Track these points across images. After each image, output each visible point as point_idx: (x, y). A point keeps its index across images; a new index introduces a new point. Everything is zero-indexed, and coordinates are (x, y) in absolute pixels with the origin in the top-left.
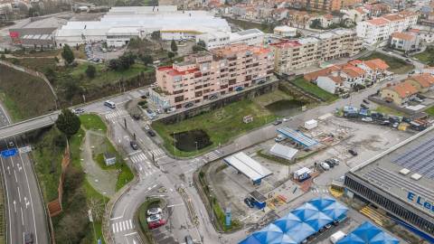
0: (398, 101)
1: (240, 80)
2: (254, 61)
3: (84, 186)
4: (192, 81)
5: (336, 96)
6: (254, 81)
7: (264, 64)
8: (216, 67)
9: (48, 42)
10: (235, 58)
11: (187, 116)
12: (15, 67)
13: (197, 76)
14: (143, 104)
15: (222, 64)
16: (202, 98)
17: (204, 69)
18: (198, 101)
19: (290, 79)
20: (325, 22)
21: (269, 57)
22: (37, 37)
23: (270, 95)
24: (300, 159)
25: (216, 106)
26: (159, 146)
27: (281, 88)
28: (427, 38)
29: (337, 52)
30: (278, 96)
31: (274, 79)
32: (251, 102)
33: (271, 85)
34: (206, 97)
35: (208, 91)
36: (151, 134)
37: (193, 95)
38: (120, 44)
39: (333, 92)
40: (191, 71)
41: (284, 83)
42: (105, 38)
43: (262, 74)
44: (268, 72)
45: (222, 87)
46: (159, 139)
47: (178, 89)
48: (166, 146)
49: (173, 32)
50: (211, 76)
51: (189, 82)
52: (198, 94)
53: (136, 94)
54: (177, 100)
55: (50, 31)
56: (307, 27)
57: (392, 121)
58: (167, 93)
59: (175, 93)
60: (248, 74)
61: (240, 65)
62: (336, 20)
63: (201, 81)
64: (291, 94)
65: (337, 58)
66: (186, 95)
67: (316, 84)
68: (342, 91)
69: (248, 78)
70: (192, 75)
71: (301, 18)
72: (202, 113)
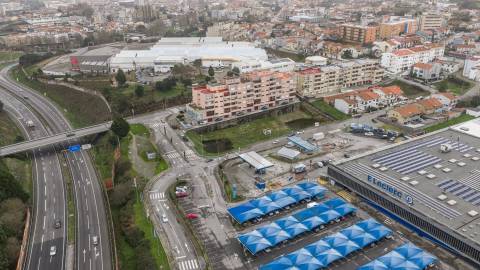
0: (401, 121)
1: (265, 101)
2: (278, 84)
3: (130, 171)
4: (222, 99)
5: (349, 116)
6: (277, 102)
7: (286, 87)
8: (243, 88)
9: (104, 68)
10: (260, 81)
11: (216, 128)
12: (77, 88)
13: (225, 95)
14: (181, 117)
15: (249, 86)
16: (230, 113)
17: (232, 89)
18: (226, 116)
19: (311, 101)
20: (355, 53)
21: (291, 81)
22: (93, 64)
23: (291, 114)
24: (301, 160)
25: (242, 120)
26: (191, 148)
27: (302, 109)
28: (450, 68)
29: (359, 79)
30: (298, 115)
31: (297, 101)
32: (274, 119)
33: (293, 106)
34: (234, 114)
35: (235, 108)
36: (185, 140)
37: (222, 111)
38: (165, 70)
39: (347, 112)
40: (220, 91)
41: (304, 104)
42: (152, 65)
43: (285, 96)
44: (291, 95)
45: (248, 105)
46: (191, 143)
47: (210, 105)
48: (196, 149)
49: (212, 60)
50: (239, 96)
51: (219, 99)
52: (227, 110)
53: (176, 110)
54: (209, 114)
55: (105, 58)
56: (339, 58)
57: (390, 135)
58: (201, 109)
59: (207, 108)
60: (272, 95)
61: (264, 88)
62: (366, 51)
63: (230, 99)
64: (310, 114)
65: (359, 84)
66: (216, 110)
67: (333, 106)
68: (355, 112)
69: (272, 99)
70: (222, 94)
71: (334, 49)
72: (229, 126)
